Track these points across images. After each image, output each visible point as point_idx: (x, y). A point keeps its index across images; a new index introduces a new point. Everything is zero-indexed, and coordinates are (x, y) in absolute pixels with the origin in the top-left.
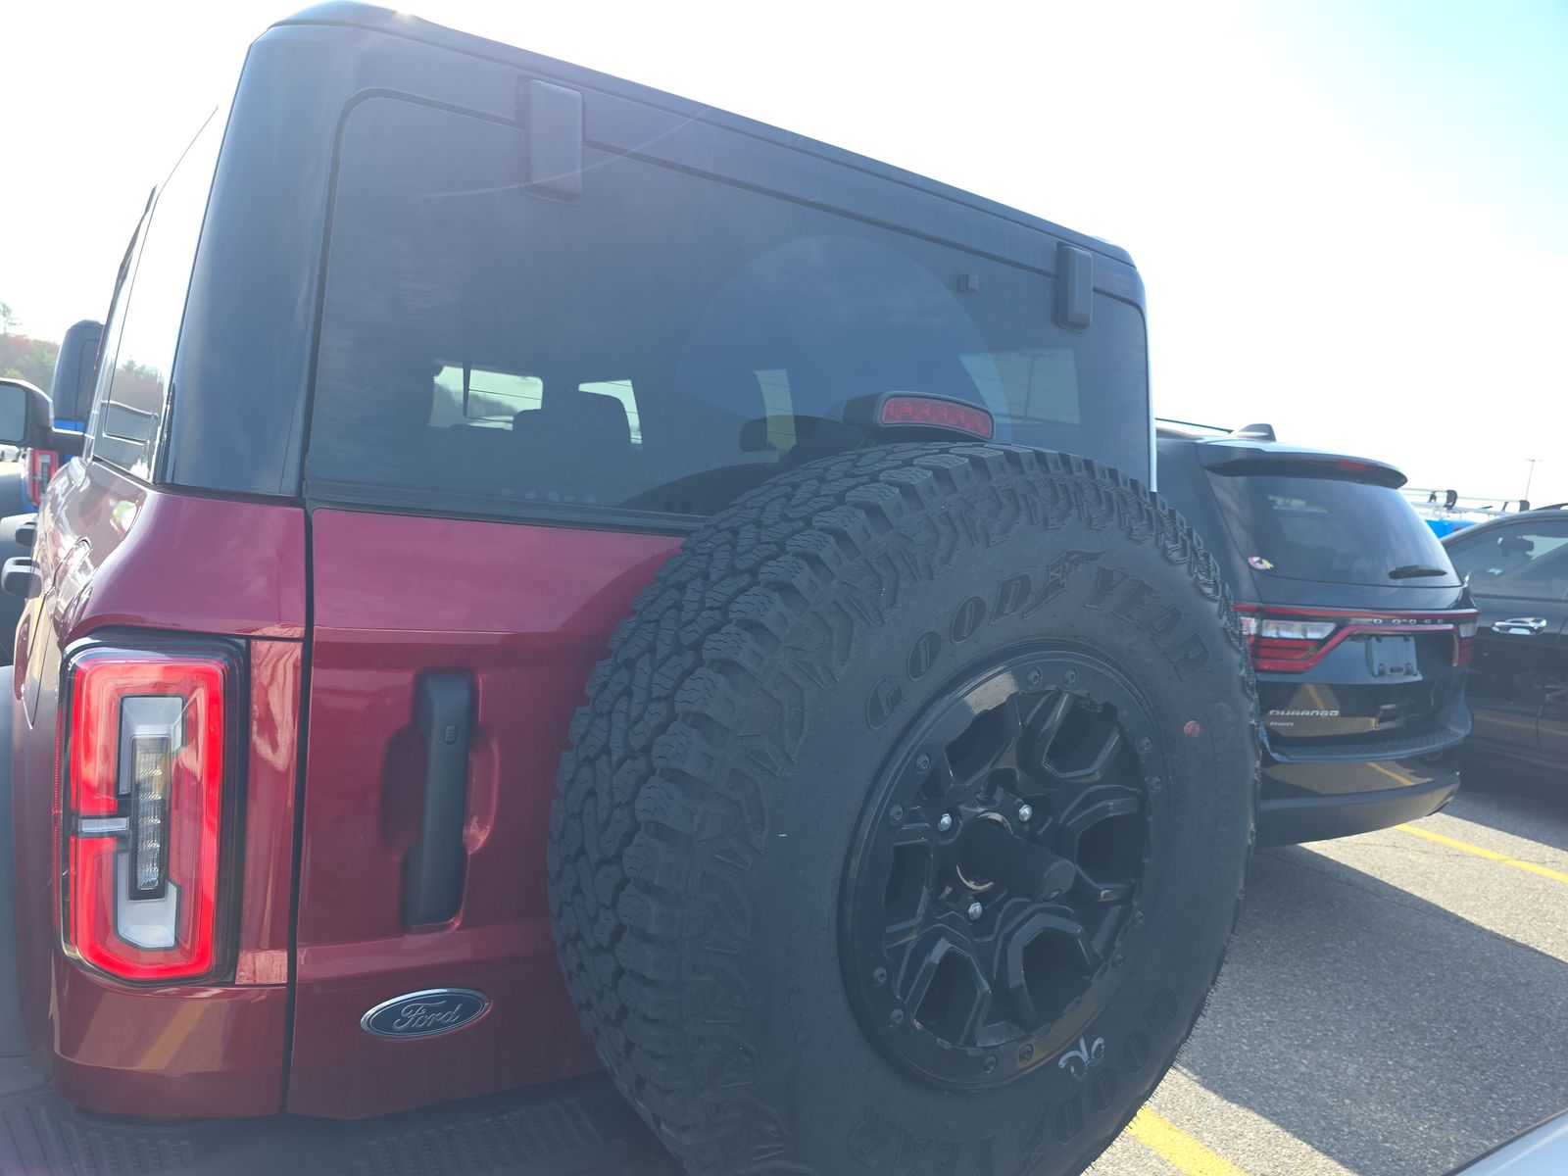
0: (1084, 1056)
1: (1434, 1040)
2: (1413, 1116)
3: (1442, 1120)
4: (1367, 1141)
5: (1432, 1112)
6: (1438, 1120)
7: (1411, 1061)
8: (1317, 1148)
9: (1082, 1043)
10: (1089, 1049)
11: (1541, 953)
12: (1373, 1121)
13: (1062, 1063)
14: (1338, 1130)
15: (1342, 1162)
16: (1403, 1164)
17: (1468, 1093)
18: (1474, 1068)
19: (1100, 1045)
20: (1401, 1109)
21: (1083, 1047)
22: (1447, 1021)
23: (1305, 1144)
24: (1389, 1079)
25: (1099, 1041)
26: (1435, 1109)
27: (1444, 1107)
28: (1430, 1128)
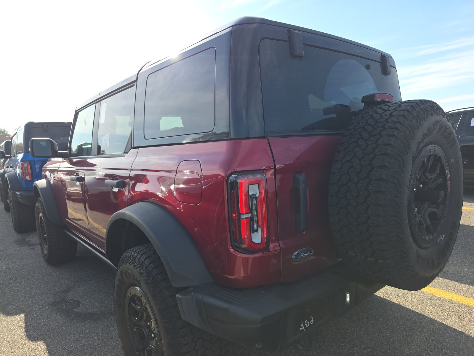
0: (442, 239)
1: (458, 250)
2: (462, 267)
3: (469, 267)
4: (454, 274)
5: (465, 265)
6: (468, 267)
7: (455, 256)
8: (444, 278)
9: (441, 236)
10: (443, 238)
11: (473, 226)
12: (453, 270)
13: (439, 241)
14: (447, 274)
15: (451, 280)
16: (465, 277)
17: (472, 260)
18: (470, 254)
19: (444, 236)
20: (458, 266)
21: (441, 237)
22: (459, 245)
23: (441, 278)
24: (452, 261)
25: (444, 235)
26: (466, 265)
27: (468, 264)
28: (467, 269)
